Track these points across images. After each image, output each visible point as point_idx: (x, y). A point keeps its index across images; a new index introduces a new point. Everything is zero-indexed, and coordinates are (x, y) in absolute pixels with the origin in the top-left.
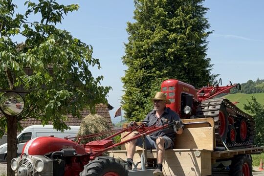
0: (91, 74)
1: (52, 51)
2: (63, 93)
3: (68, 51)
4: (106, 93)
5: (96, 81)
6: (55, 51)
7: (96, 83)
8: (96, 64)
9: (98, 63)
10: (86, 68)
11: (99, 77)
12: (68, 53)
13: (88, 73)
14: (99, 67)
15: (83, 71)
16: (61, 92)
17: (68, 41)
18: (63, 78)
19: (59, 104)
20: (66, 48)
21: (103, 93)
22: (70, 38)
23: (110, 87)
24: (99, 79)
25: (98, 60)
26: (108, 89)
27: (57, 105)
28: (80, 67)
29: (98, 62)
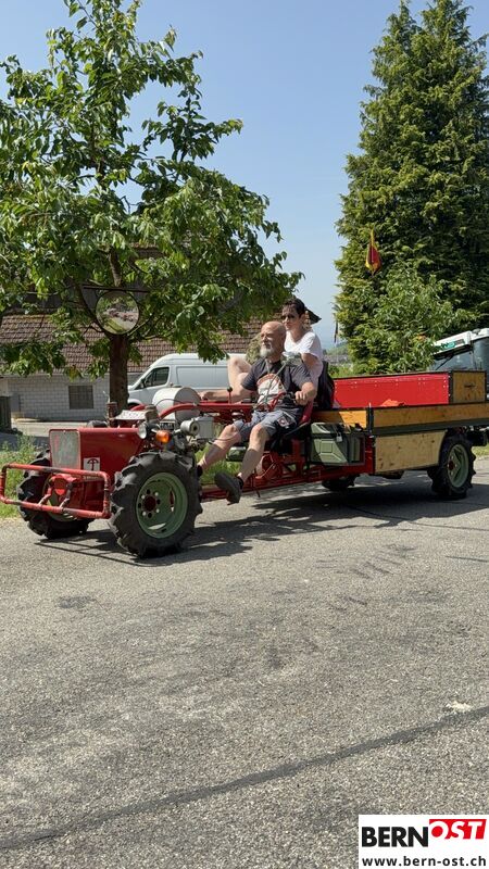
0: (262, 252)
1: (187, 211)
2: (210, 289)
3: (218, 209)
4: (293, 285)
5: (272, 263)
6: (193, 210)
7: (273, 267)
8: (272, 233)
9: (277, 231)
10: (252, 241)
11: (277, 255)
12: (219, 214)
13: (258, 251)
14: (279, 239)
15: (246, 246)
16: (205, 287)
17: (220, 191)
18: (208, 262)
19: (202, 310)
20: (215, 204)
21: (288, 286)
22: (226, 184)
23: (300, 274)
24: (278, 258)
25: (276, 224)
26: (296, 277)
27: (198, 312)
28: (242, 239)
29: (276, 227)
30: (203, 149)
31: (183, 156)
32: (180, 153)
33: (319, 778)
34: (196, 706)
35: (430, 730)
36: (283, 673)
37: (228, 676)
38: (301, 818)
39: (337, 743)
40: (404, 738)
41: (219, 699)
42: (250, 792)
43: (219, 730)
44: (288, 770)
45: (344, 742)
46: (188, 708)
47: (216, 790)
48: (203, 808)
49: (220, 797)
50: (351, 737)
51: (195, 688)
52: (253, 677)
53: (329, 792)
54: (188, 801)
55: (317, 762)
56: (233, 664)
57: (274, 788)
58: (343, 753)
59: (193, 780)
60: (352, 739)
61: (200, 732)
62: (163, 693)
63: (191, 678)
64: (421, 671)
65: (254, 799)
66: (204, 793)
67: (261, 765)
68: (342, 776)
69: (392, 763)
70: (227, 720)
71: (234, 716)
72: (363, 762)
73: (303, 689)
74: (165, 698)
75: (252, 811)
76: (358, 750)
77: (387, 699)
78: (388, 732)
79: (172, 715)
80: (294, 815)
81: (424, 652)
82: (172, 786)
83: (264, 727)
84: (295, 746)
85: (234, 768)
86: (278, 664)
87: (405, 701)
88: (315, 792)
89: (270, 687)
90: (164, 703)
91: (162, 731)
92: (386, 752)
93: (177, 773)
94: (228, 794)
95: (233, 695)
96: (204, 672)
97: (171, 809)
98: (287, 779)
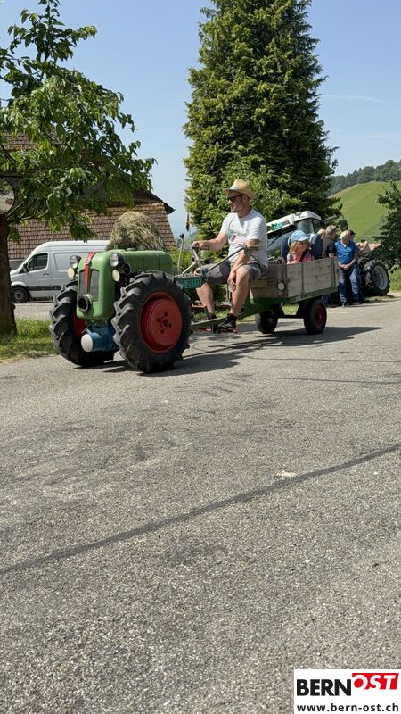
0: (119, 140)
1: (51, 102)
2: (75, 173)
3: (79, 102)
4: (147, 170)
5: (128, 150)
6: (57, 102)
7: (129, 154)
8: (127, 124)
9: (131, 122)
10: (110, 130)
11: (132, 144)
12: (79, 106)
13: (115, 139)
14: (133, 129)
15: (105, 135)
16: (71, 171)
17: (80, 87)
18: (73, 149)
19: (70, 192)
20: (75, 97)
21: (143, 171)
22: (84, 82)
23: (153, 160)
24: (133, 146)
25: (130, 117)
26: (150, 163)
27: (66, 193)
28: (101, 128)
29: (130, 119)
30: (64, 52)
31: (46, 58)
32: (43, 56)
33: (176, 531)
34: (75, 491)
35: (264, 492)
36: (148, 463)
37: (102, 468)
38: (161, 558)
39: (191, 506)
40: (244, 498)
41: (93, 485)
42: (120, 544)
43: (94, 505)
44: (151, 527)
45: (196, 505)
46: (69, 492)
47: (91, 546)
48: (80, 560)
49: (95, 551)
50: (202, 501)
51: (74, 478)
52: (122, 467)
53: (184, 539)
54: (68, 556)
55: (175, 520)
56: (106, 460)
57: (139, 541)
58: (195, 512)
59: (72, 541)
60: (203, 502)
61: (78, 508)
62: (46, 484)
63: (70, 472)
64: (258, 453)
65: (123, 549)
66: (81, 550)
67: (128, 526)
68: (194, 528)
69: (235, 515)
70: (101, 498)
71: (107, 494)
72: (211, 517)
73: (164, 472)
74: (48, 487)
75: (121, 557)
76: (207, 509)
77: (230, 473)
78: (231, 495)
79: (54, 498)
80: (156, 557)
81: (260, 440)
82: (55, 547)
83: (132, 500)
84: (157, 511)
85: (106, 530)
86: (143, 458)
87: (244, 474)
88: (173, 540)
89: (137, 473)
90: (47, 491)
91: (45, 509)
92: (230, 509)
93: (58, 538)
94: (101, 548)
95: (106, 481)
96: (81, 467)
97: (53, 563)
98: (150, 534)
